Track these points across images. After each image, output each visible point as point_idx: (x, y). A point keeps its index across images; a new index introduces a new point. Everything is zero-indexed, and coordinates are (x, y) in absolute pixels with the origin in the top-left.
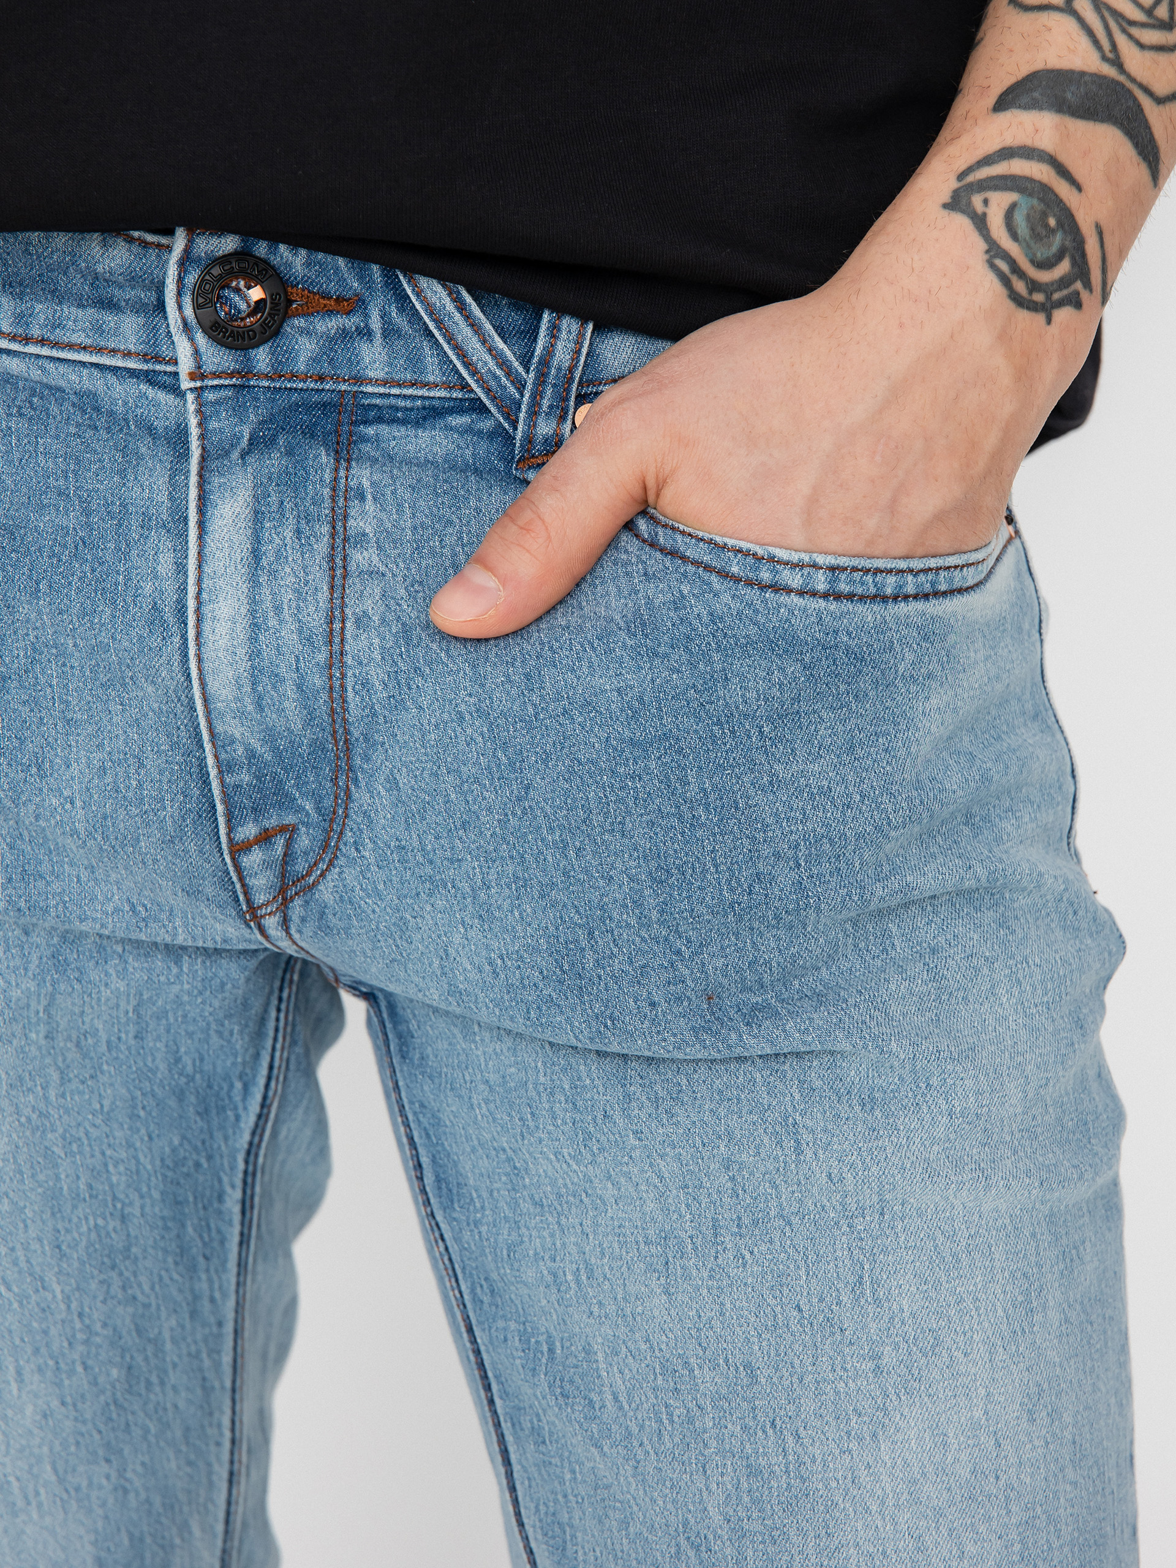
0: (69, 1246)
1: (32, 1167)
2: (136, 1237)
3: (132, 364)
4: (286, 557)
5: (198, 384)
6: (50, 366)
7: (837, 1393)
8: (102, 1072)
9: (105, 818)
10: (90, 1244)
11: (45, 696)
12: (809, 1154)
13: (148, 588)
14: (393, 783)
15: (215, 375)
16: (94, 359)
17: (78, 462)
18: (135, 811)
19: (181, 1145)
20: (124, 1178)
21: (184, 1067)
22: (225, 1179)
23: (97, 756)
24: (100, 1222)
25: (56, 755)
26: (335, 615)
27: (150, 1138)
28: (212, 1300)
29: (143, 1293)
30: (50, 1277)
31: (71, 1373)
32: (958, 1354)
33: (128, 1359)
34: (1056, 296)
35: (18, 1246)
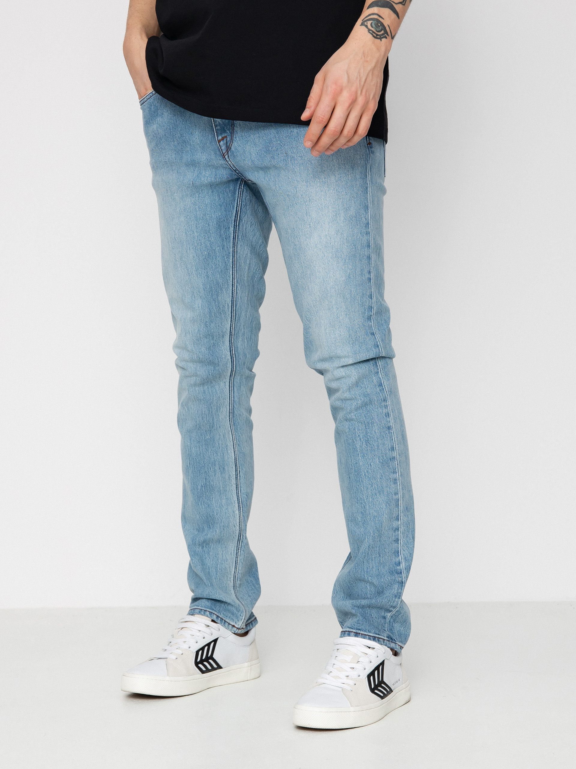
0: (199, 227)
1: (193, 211)
2: (211, 229)
7: (304, 231)
10: (202, 228)
12: (298, 192)
19: (221, 215)
20: (209, 218)
24: (204, 224)
27: (215, 212)
29: (212, 240)
30: (195, 232)
31: (198, 250)
32: (323, 224)
33: (209, 251)
34: (382, 37)
35: (190, 225)
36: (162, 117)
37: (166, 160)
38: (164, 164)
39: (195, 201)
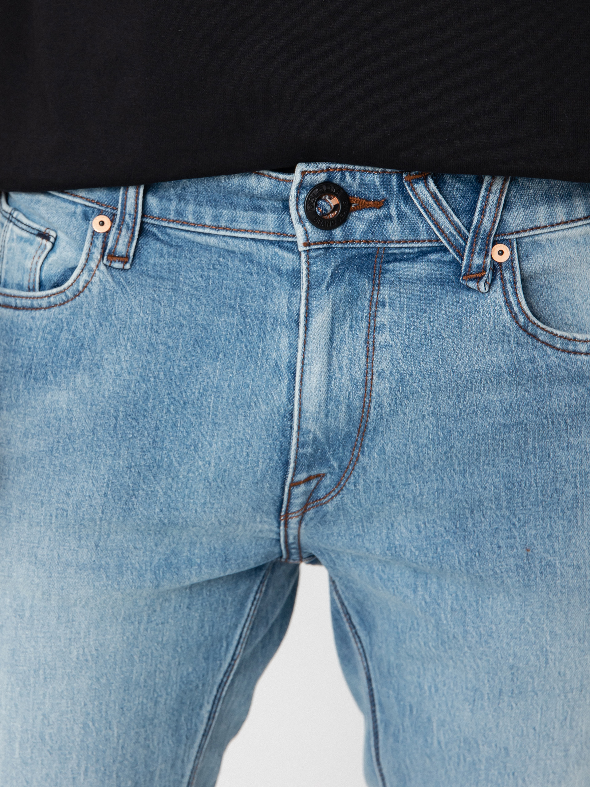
0: (127, 710)
1: (122, 663)
2: (159, 715)
3: (271, 238)
4: (345, 342)
5: (308, 248)
6: (230, 241)
8: (168, 622)
9: (225, 471)
10: (137, 712)
11: (205, 412)
13: (274, 355)
14: (383, 451)
15: (315, 243)
16: (253, 236)
17: (243, 292)
18: (242, 467)
19: (192, 673)
20: (161, 681)
21: (204, 632)
22: (206, 698)
23: (226, 442)
25: (206, 440)
26: (368, 372)
27: (179, 664)
28: (183, 761)
29: (153, 745)
30: (114, 723)
31: (110, 777)
33: (137, 778)
35: (104, 703)
36: (95, 375)
37: (65, 507)
38: (51, 516)
39: (136, 633)
